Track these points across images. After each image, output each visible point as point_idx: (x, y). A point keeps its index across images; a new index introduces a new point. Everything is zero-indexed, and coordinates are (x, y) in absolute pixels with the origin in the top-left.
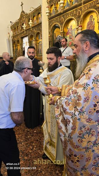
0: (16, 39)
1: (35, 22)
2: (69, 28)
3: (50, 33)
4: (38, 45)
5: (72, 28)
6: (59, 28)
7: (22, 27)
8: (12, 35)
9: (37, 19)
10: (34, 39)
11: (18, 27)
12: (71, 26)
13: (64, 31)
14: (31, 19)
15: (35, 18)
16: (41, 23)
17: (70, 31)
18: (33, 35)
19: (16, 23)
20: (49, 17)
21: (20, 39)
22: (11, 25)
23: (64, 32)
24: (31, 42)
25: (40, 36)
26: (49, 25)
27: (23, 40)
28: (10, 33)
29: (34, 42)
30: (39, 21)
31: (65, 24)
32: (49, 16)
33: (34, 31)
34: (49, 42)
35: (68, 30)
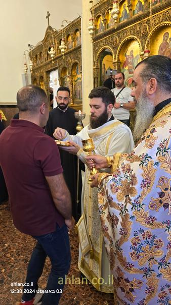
0: (38, 74)
1: (70, 45)
2: (127, 54)
3: (96, 63)
4: (74, 83)
5: (132, 55)
6: (111, 54)
7: (48, 54)
8: (31, 67)
9: (74, 40)
10: (69, 74)
11: (41, 53)
12: (132, 51)
13: (119, 60)
14: (63, 39)
15: (70, 38)
16: (80, 47)
17: (129, 61)
18: (67, 66)
19: (39, 46)
20: (94, 37)
21: (45, 74)
22: (29, 51)
23: (119, 62)
24: (64, 79)
25: (79, 69)
26: (94, 49)
27: (50, 76)
28: (28, 65)
29: (68, 79)
30: (77, 44)
31: (121, 47)
32: (93, 35)
33: (69, 61)
34: (94, 79)
35: (127, 58)
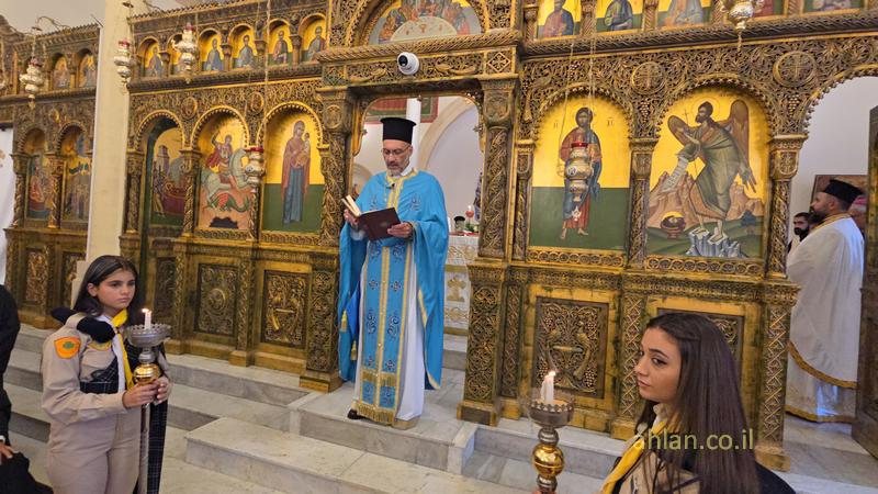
1: (62, 80)
3: (136, 142)
5: (230, 146)
9: (74, 70)
12: (229, 137)
13: (196, 148)
14: (34, 61)
15: (64, 63)
17: (222, 155)
18: (45, 129)
31: (204, 123)
33: (53, 117)
35: (216, 149)
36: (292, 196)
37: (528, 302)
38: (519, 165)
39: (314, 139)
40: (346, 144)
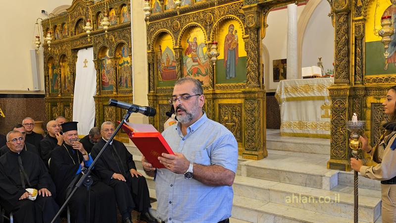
1: (113, 21)
4: (119, 68)
5: (196, 43)
9: (119, 15)
12: (195, 38)
14: (106, 14)
15: (113, 12)
16: (129, 25)
17: (193, 48)
18: (108, 46)
23: (181, 48)
25: (126, 50)
30: (123, 20)
31: (183, 33)
34: (149, 64)
36: (230, 65)
37: (366, 107)
38: (356, 32)
39: (240, 33)
40: (258, 34)
